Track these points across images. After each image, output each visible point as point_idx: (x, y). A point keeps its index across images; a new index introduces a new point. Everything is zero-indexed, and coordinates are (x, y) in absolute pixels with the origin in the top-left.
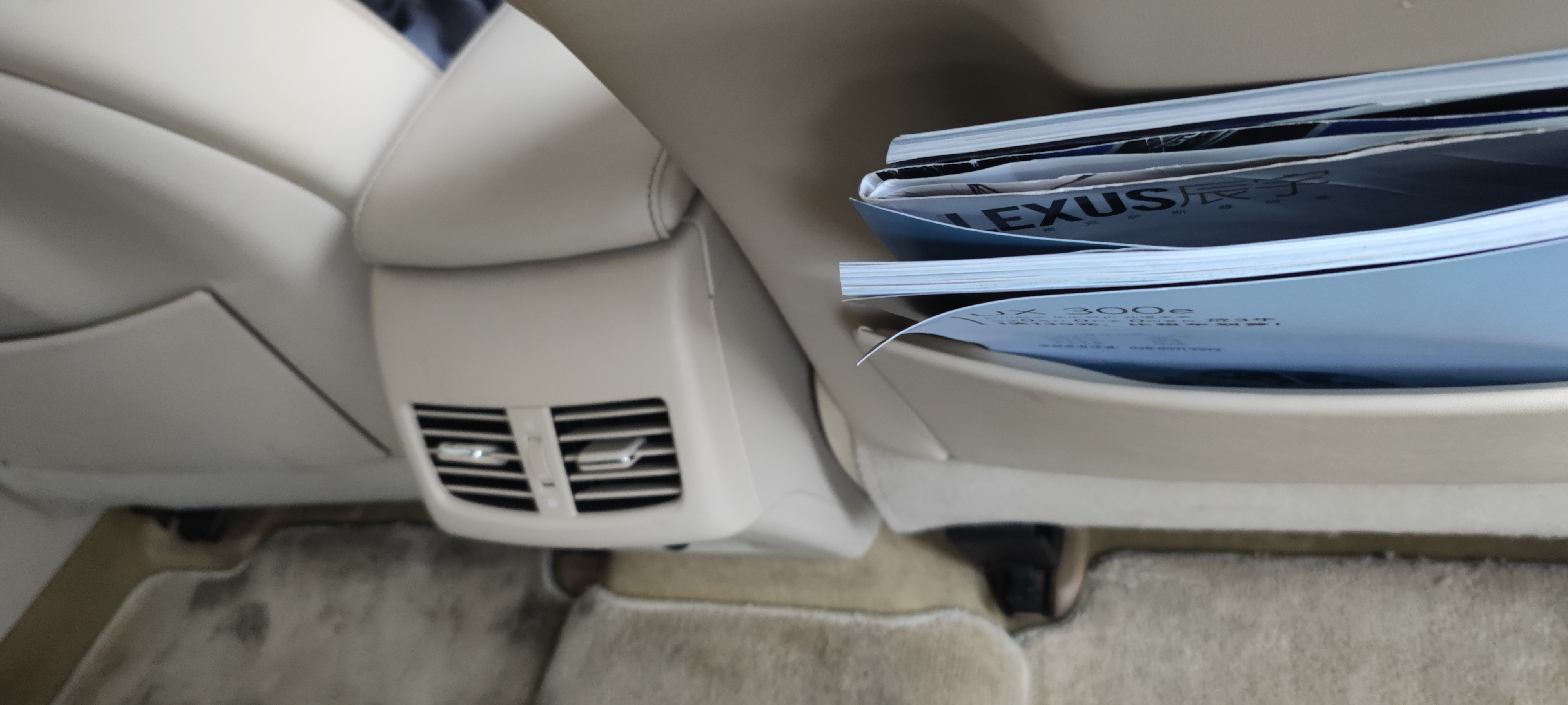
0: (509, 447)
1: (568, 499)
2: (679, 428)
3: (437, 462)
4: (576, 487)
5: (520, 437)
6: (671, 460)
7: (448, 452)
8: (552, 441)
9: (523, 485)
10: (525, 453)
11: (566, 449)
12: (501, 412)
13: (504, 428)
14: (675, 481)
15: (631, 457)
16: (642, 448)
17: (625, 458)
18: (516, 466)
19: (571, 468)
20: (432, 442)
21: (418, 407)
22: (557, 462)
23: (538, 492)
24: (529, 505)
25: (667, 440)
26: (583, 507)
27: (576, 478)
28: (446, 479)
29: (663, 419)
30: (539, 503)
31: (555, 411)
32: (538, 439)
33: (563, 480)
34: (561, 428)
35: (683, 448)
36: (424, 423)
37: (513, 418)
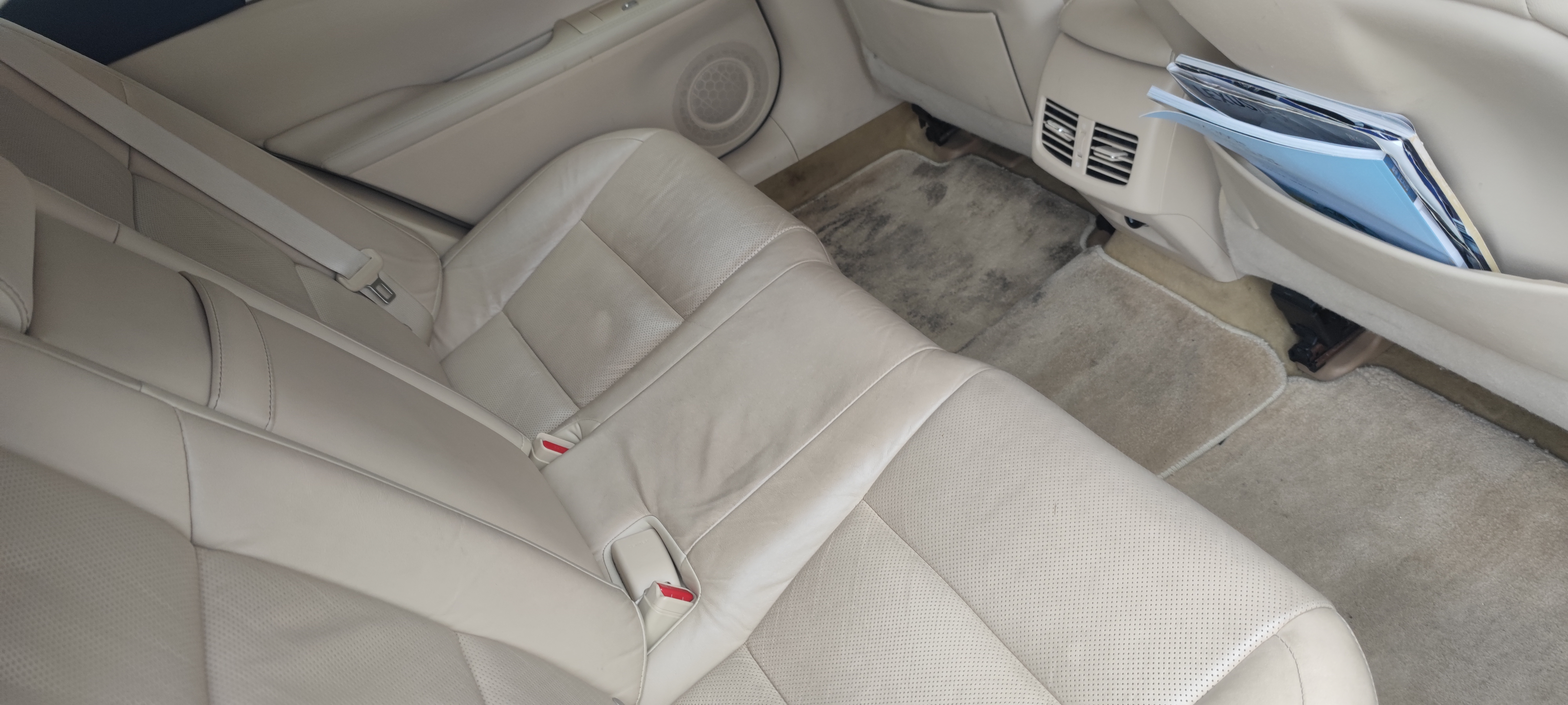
0: (1074, 133)
1: (1085, 165)
2: (1138, 153)
3: (1045, 128)
4: (1091, 162)
5: (1079, 130)
6: (1129, 166)
7: (1051, 125)
8: (1090, 137)
9: (1070, 152)
10: (1077, 139)
11: (1095, 143)
12: (1077, 116)
13: (1075, 123)
14: (1127, 176)
15: (1115, 158)
16: (1124, 156)
17: (1113, 156)
18: (1072, 143)
19: (1092, 153)
20: (1046, 118)
21: (1048, 100)
22: (1088, 146)
23: (1075, 158)
24: (1069, 162)
25: (1132, 156)
26: (1090, 172)
27: (1092, 158)
28: (1045, 137)
29: (1134, 146)
30: (1073, 163)
31: (1098, 125)
32: (1084, 133)
33: (1086, 157)
34: (1096, 133)
35: (1135, 163)
36: (1048, 108)
37: (1080, 120)
